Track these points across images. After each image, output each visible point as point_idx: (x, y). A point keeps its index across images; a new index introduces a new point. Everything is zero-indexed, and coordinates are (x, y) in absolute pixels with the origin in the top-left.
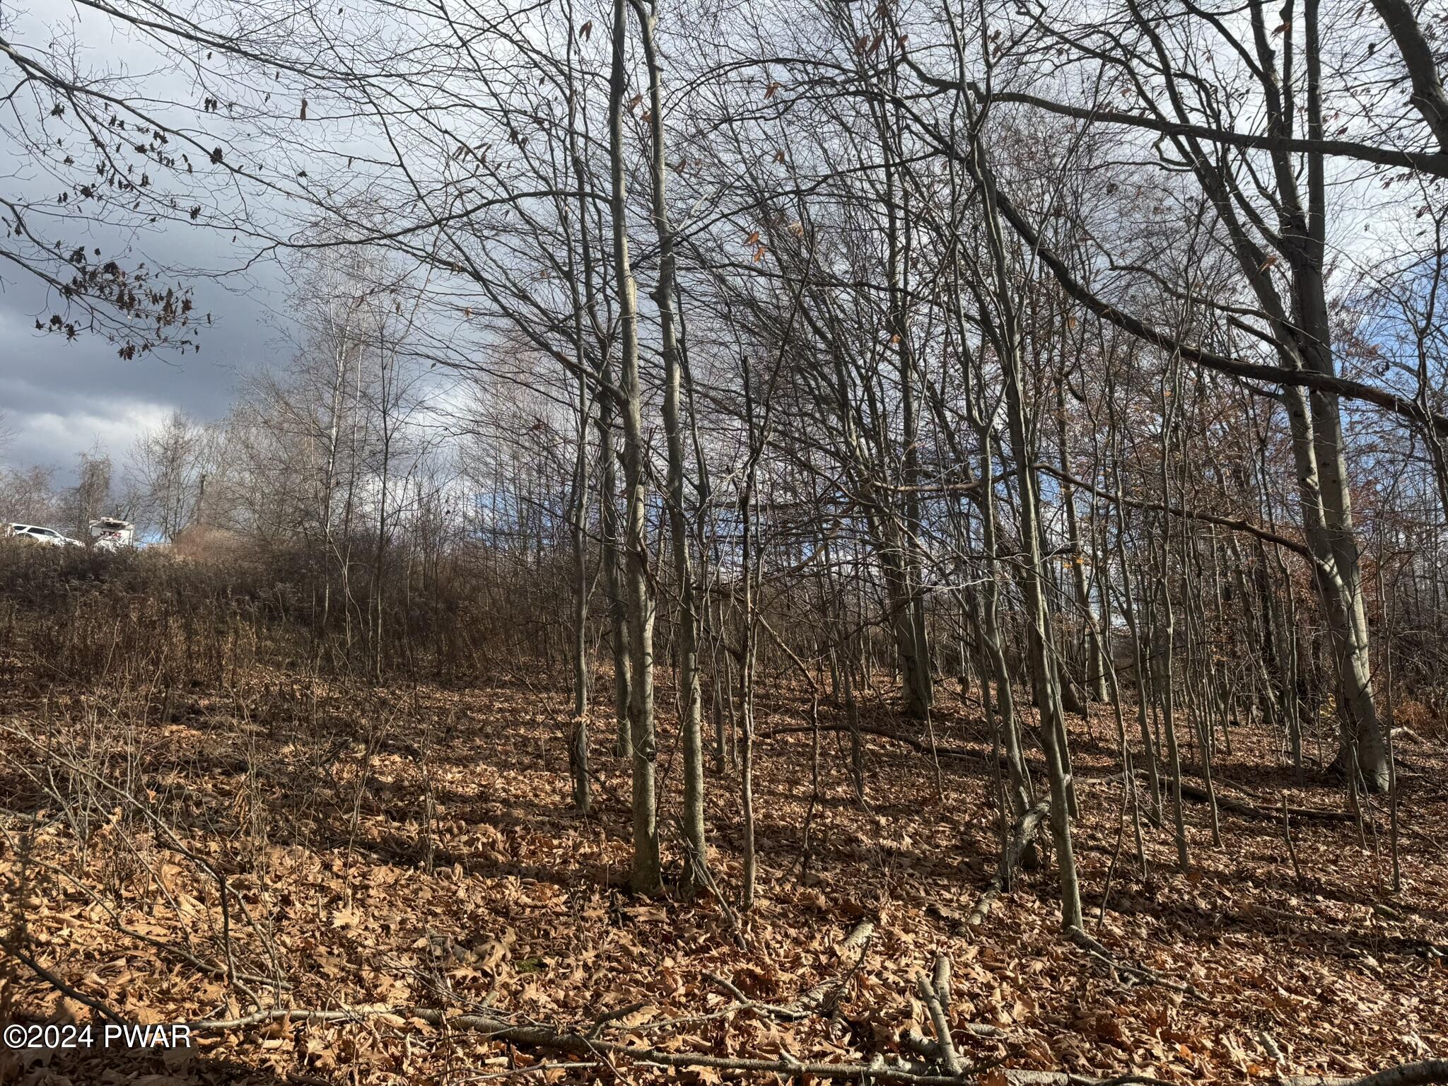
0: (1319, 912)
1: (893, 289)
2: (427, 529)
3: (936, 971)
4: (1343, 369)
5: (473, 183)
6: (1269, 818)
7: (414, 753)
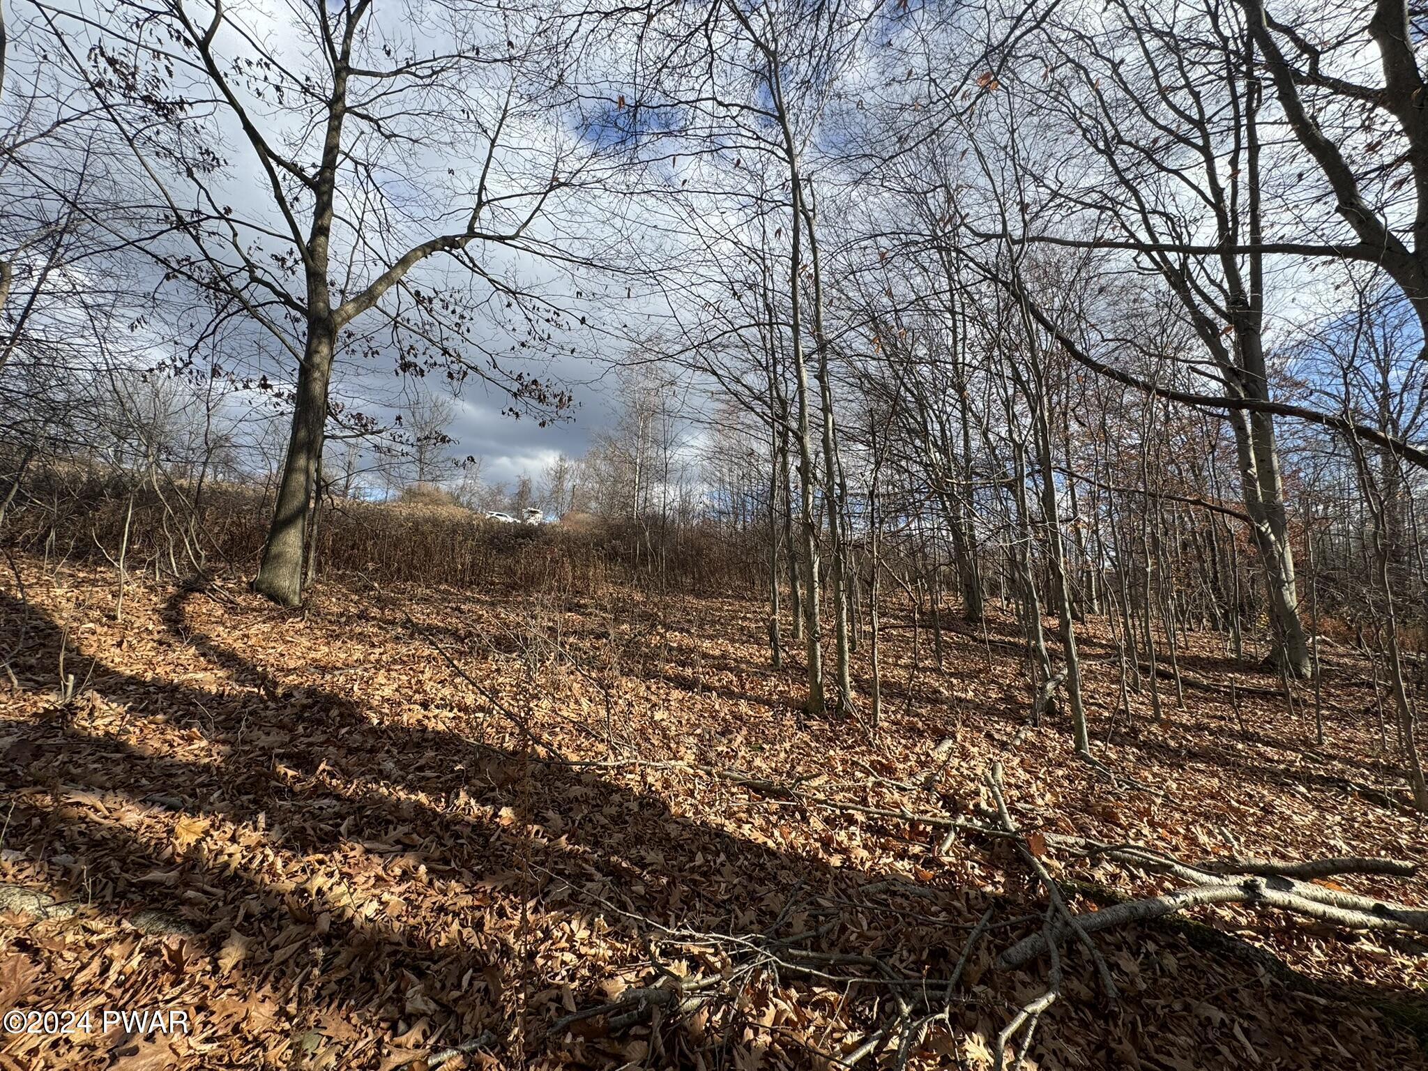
0: (1259, 754)
1: (955, 363)
2: (684, 512)
3: (993, 770)
4: (1275, 396)
5: (713, 322)
6: (1219, 692)
7: (688, 631)
